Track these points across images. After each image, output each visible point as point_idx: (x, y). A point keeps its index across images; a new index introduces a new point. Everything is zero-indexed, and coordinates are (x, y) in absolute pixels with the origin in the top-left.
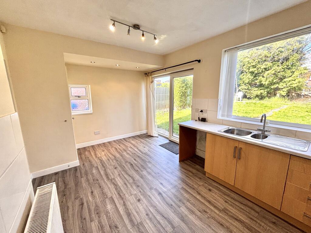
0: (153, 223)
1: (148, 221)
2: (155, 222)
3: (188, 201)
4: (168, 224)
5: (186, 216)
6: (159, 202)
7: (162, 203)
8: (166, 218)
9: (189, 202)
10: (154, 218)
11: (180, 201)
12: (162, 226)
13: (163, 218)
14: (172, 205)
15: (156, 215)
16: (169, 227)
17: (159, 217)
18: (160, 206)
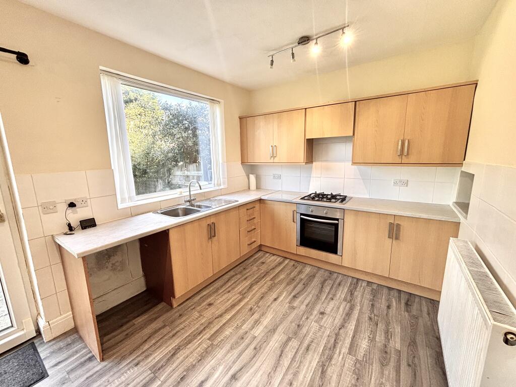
0: (298, 367)
1: (301, 377)
2: (295, 364)
3: (238, 328)
4: (288, 347)
5: (266, 327)
6: (257, 371)
7: (257, 364)
8: (282, 352)
9: (241, 326)
10: (290, 369)
11: (243, 338)
12: (296, 353)
13: (282, 355)
14: (255, 348)
15: (284, 368)
16: (292, 344)
17: (286, 362)
18: (264, 366)
